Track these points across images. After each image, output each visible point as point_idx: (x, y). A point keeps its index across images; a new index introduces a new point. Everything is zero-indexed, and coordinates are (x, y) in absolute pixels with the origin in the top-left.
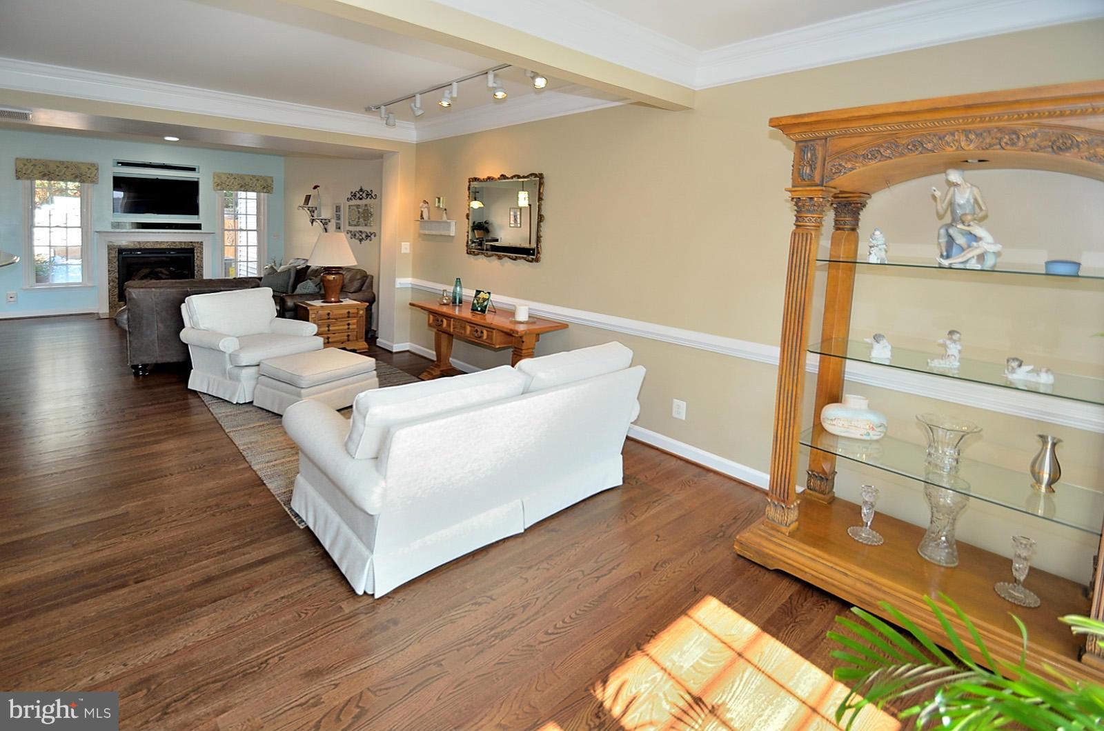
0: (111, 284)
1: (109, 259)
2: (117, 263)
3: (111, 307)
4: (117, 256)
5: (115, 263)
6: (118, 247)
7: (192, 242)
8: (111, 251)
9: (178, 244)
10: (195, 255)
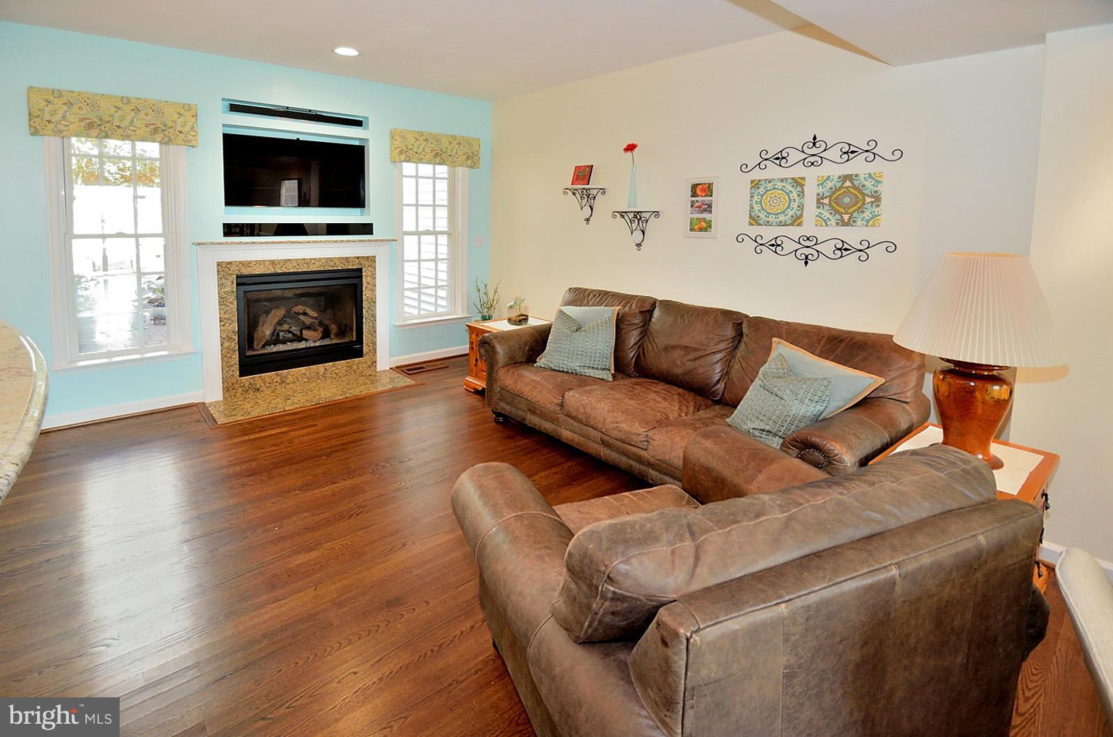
0: (226, 344)
1: (220, 297)
2: (235, 303)
3: (226, 389)
4: (235, 290)
5: (232, 304)
6: (237, 272)
7: (358, 258)
8: (224, 281)
9: (337, 261)
10: (364, 280)
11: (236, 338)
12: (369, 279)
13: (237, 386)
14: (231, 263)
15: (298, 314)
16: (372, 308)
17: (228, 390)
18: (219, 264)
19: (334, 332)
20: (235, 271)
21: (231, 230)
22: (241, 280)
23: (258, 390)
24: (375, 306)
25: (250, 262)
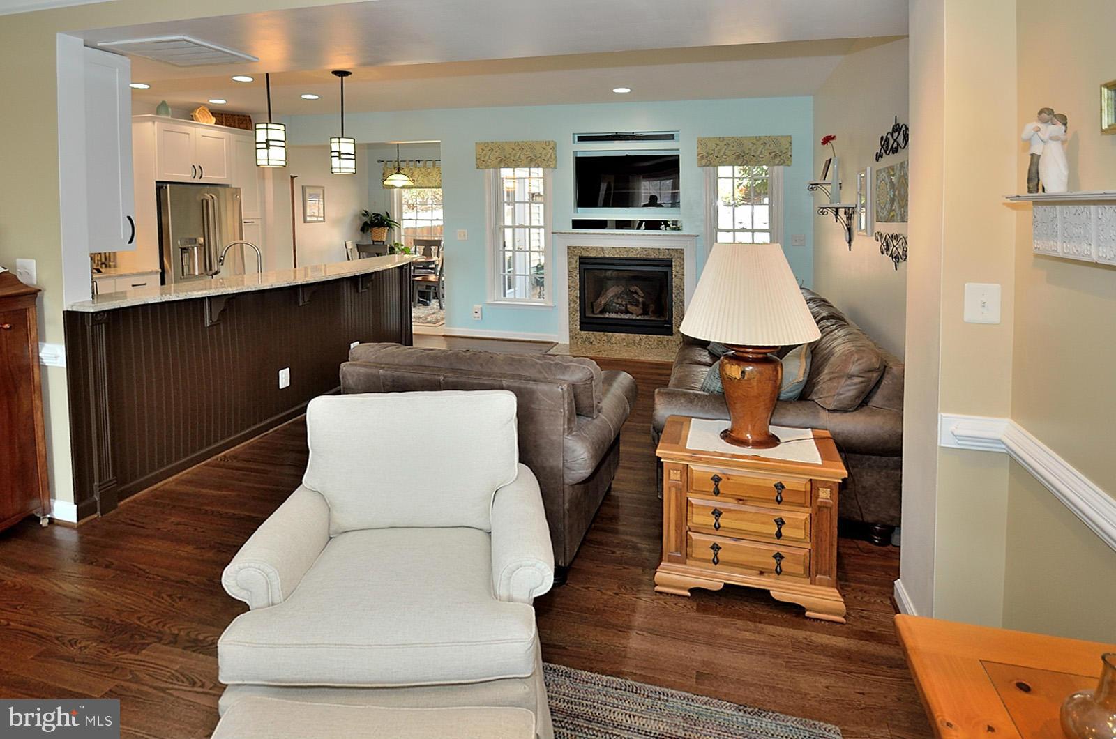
1: (569, 271)
2: (578, 276)
3: (572, 338)
4: (578, 266)
5: (576, 276)
6: (579, 254)
7: (668, 249)
8: (571, 260)
9: (650, 252)
10: (674, 269)
11: (578, 301)
12: (678, 268)
13: (578, 336)
14: (576, 247)
15: (632, 292)
16: (681, 294)
17: (573, 339)
18: (569, 248)
19: (651, 310)
20: (578, 253)
21: (578, 224)
22: (582, 260)
23: (591, 343)
24: (684, 293)
25: (588, 248)
